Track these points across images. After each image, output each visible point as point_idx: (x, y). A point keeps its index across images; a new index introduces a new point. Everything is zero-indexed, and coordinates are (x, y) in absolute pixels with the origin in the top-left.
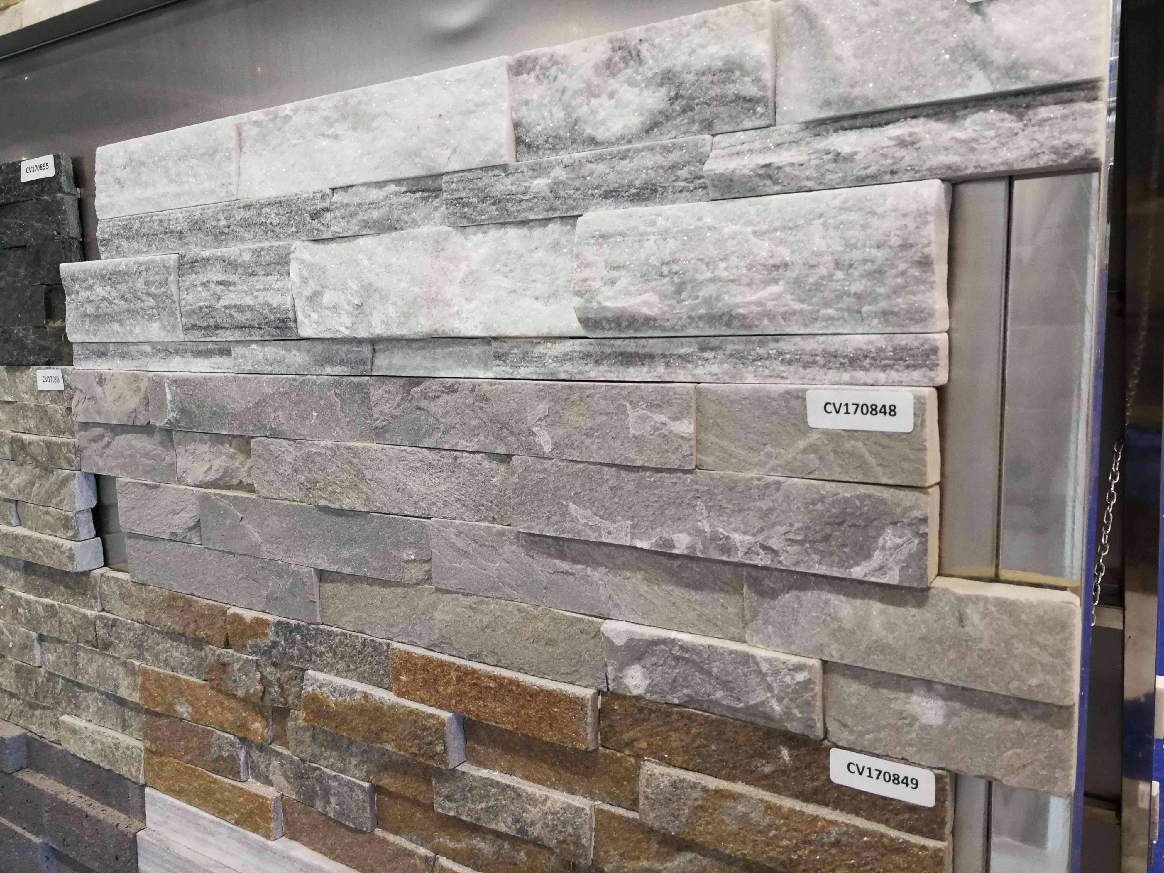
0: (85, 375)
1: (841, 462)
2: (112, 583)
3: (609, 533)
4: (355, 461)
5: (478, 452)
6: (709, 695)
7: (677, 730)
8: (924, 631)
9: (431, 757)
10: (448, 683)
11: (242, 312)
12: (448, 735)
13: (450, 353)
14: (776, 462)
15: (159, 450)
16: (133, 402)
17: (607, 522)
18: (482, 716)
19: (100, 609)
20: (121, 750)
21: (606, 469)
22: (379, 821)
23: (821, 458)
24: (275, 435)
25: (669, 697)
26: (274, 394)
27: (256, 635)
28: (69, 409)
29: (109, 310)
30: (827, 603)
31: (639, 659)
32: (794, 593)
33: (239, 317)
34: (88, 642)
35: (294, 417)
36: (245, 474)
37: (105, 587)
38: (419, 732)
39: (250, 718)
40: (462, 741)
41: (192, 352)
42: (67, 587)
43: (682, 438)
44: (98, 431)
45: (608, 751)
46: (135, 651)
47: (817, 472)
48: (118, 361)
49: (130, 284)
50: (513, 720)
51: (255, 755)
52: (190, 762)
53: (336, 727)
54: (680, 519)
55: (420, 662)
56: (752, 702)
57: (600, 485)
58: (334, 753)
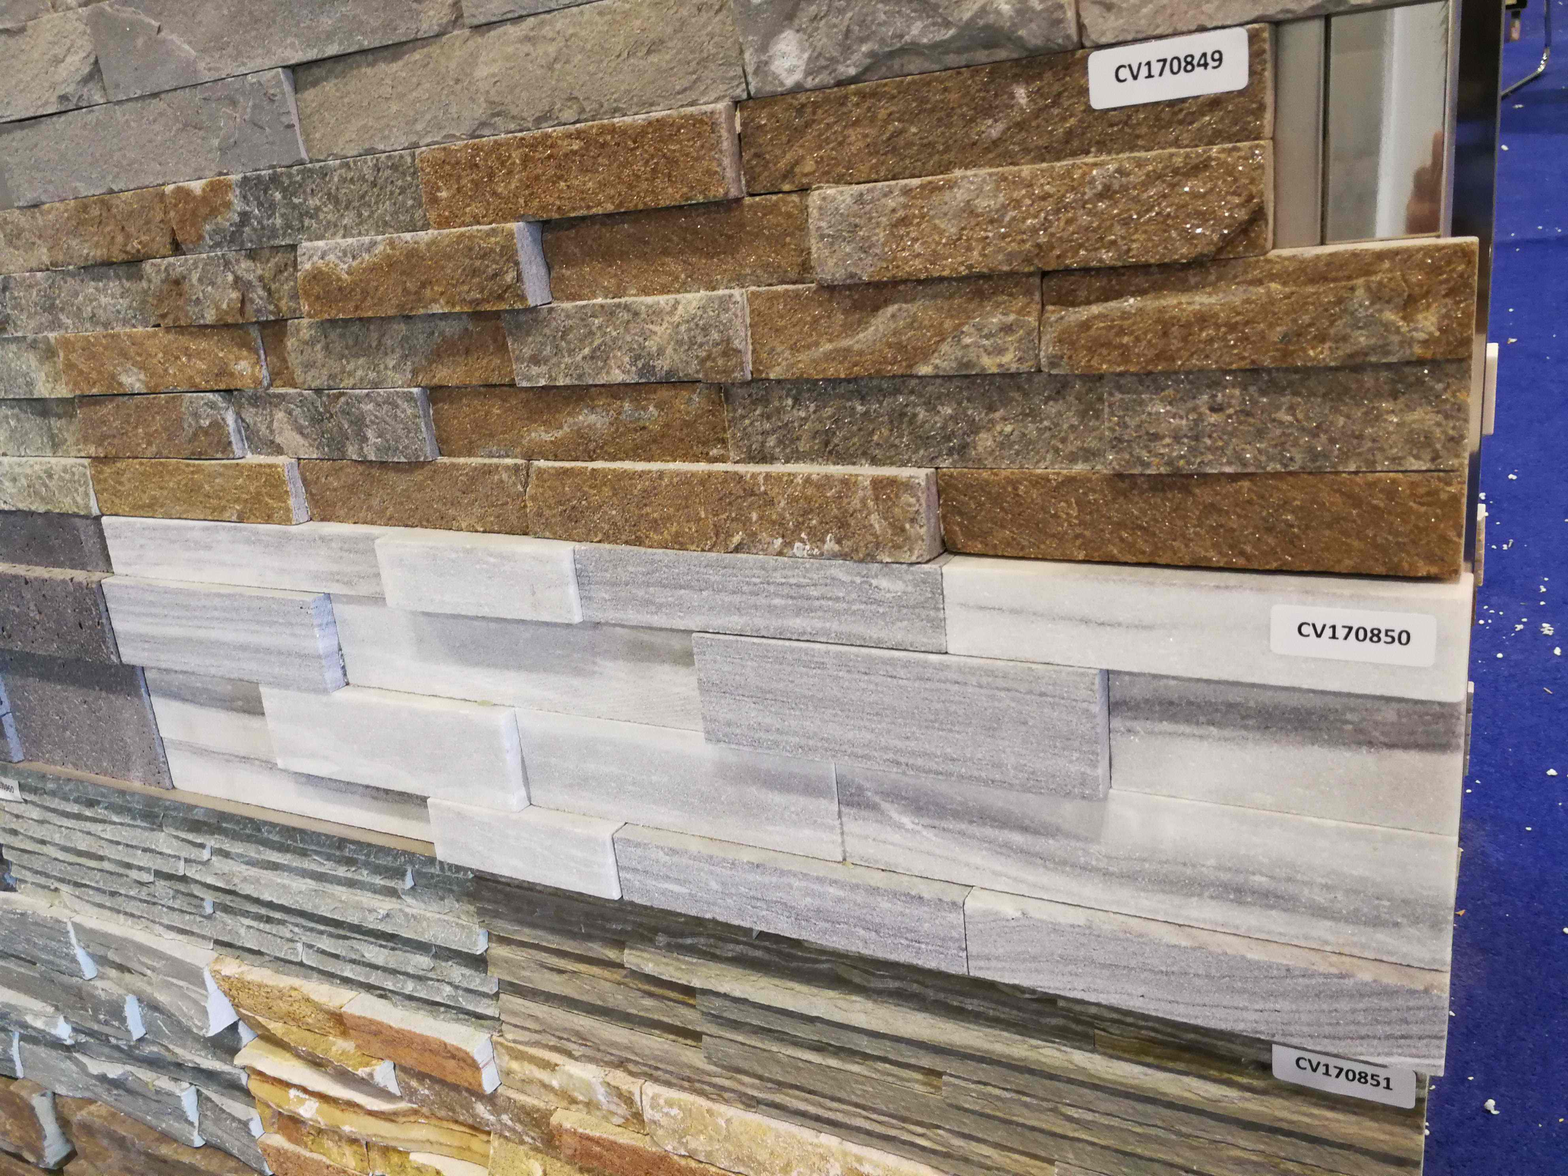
6: (901, 36)
7: (856, 122)
9: (500, 298)
10: (510, 173)
12: (520, 253)
18: (567, 205)
20: (56, 477)
22: (443, 445)
25: (841, 68)
27: (214, 211)
31: (790, 18)
38: (478, 263)
39: (232, 357)
40: (543, 271)
45: (757, 199)
46: (46, 318)
50: (612, 192)
51: (249, 414)
52: (158, 455)
53: (357, 308)
55: (463, 157)
56: (967, 16)
58: (361, 361)
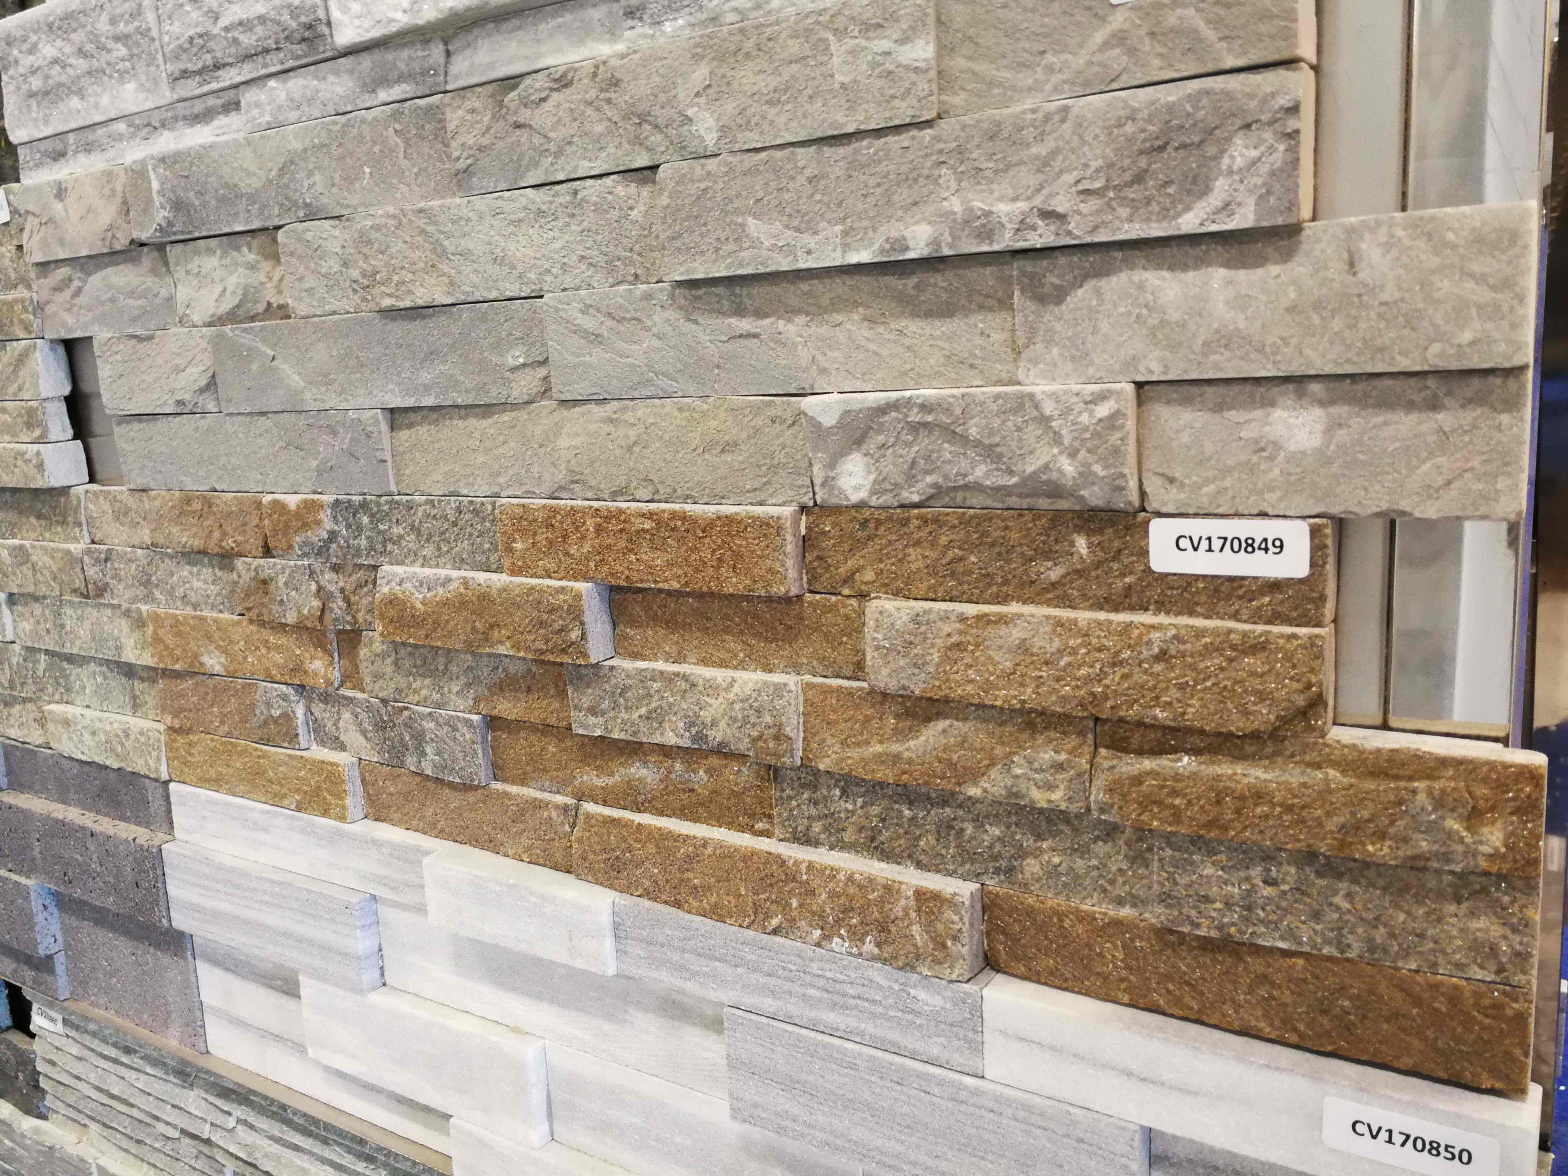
0: (38, 188)
1: (1164, 50)
2: (101, 499)
3: (809, 252)
4: (430, 229)
5: (608, 174)
6: (965, 476)
7: (917, 543)
8: (1293, 295)
9: (564, 651)
10: (583, 537)
11: (251, 29)
12: (587, 613)
13: (559, 26)
14: (1060, 77)
15: (150, 281)
16: (107, 214)
17: (805, 236)
18: (635, 577)
19: (88, 540)
20: (132, 737)
21: (800, 151)
22: (498, 771)
23: (1132, 51)
24: (312, 215)
25: (905, 494)
26: (305, 150)
27: (305, 526)
28: (20, 247)
29: (63, 79)
30: (1141, 287)
31: (859, 442)
32: (1091, 284)
33: (248, 40)
34: (75, 591)
35: (337, 181)
36: (274, 291)
37: (91, 506)
38: (545, 617)
39: (307, 655)
40: (608, 627)
41: (185, 118)
42: (39, 516)
43: (916, 70)
44: (64, 272)
45: (818, 597)
46: (141, 591)
47: (1124, 77)
48: (82, 158)
49: (89, 28)
50: (680, 572)
51: (318, 709)
52: (229, 735)
53: (427, 636)
54: (915, 204)
55: (540, 515)
56: (1030, 469)
57: (793, 178)
58: (427, 681)
